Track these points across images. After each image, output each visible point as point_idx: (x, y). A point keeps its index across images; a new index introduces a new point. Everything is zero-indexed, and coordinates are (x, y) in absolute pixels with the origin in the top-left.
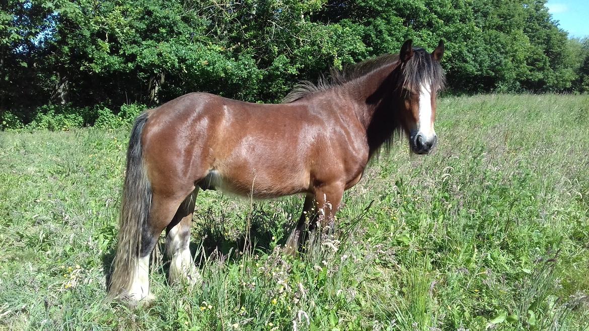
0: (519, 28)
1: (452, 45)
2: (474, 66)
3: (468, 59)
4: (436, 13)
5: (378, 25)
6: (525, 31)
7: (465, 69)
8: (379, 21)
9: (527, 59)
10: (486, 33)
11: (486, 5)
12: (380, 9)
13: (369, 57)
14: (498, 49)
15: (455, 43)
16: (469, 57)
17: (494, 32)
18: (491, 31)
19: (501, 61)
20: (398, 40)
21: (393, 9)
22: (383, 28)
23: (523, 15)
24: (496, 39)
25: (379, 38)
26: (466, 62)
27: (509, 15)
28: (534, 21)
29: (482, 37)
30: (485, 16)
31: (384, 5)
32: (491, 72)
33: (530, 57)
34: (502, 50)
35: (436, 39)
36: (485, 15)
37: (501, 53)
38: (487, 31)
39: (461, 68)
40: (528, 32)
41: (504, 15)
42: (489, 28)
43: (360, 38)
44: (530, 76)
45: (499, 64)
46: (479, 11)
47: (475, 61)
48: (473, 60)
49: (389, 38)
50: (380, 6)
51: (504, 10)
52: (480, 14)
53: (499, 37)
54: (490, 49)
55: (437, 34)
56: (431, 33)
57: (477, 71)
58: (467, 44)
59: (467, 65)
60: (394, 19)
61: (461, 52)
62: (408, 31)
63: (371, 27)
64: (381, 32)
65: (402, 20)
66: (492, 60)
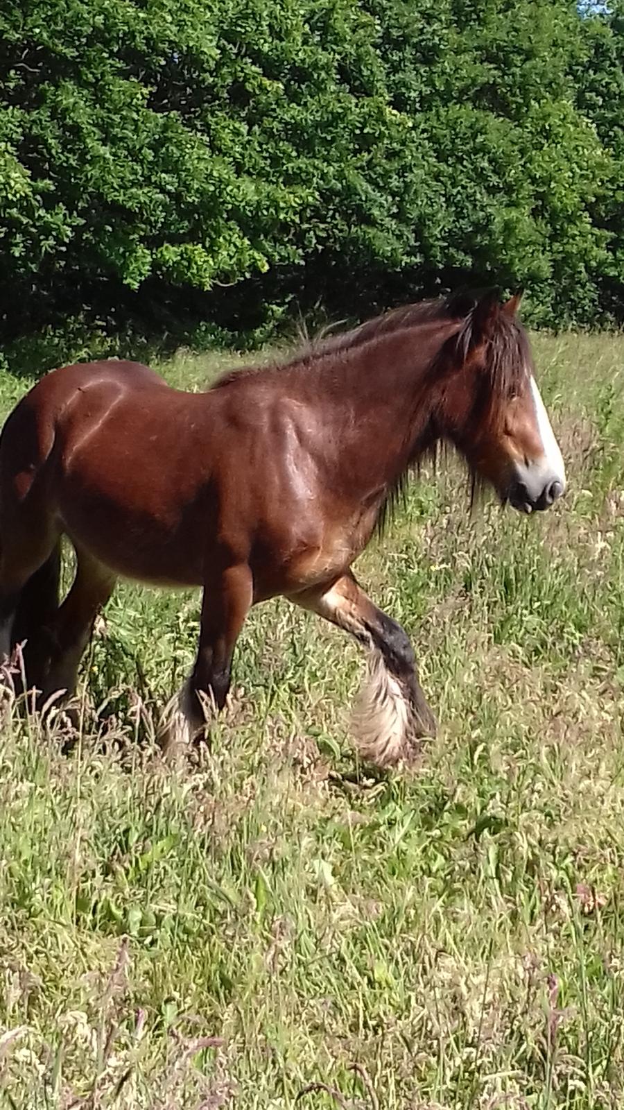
0: (556, 96)
1: (316, 168)
2: (399, 237)
3: (376, 212)
4: (257, 57)
5: (67, 109)
6: (580, 103)
7: (369, 248)
8: (70, 96)
9: (590, 208)
10: (438, 115)
11: (428, 17)
12: (71, 53)
13: (42, 212)
14: (480, 176)
15: (326, 160)
16: (380, 205)
17: (465, 114)
18: (455, 110)
19: (489, 219)
20: (134, 155)
21: (112, 54)
22: (84, 119)
23: (569, 47)
24: (474, 137)
25: (70, 151)
26: (369, 221)
27: (519, 51)
28: (613, 65)
29: (424, 131)
30: (428, 61)
31: (84, 40)
32: (461, 256)
33: (600, 199)
34: (494, 180)
35: (260, 145)
36: (428, 55)
37: (492, 190)
38: (442, 111)
39: (354, 241)
40: (592, 107)
41: (499, 48)
42: (446, 98)
43: (10, 149)
44: (611, 265)
45: (482, 227)
46: (405, 40)
47: (400, 217)
48: (393, 216)
49: (105, 151)
50: (69, 44)
51: (497, 30)
52: (409, 52)
53: (482, 131)
54: (451, 177)
55: (264, 132)
56: (244, 128)
57: (409, 254)
58: (370, 162)
59: (372, 232)
60: (120, 87)
61: (350, 191)
62: (166, 128)
63: (45, 114)
64: (76, 130)
65: (145, 91)
66: (459, 215)
